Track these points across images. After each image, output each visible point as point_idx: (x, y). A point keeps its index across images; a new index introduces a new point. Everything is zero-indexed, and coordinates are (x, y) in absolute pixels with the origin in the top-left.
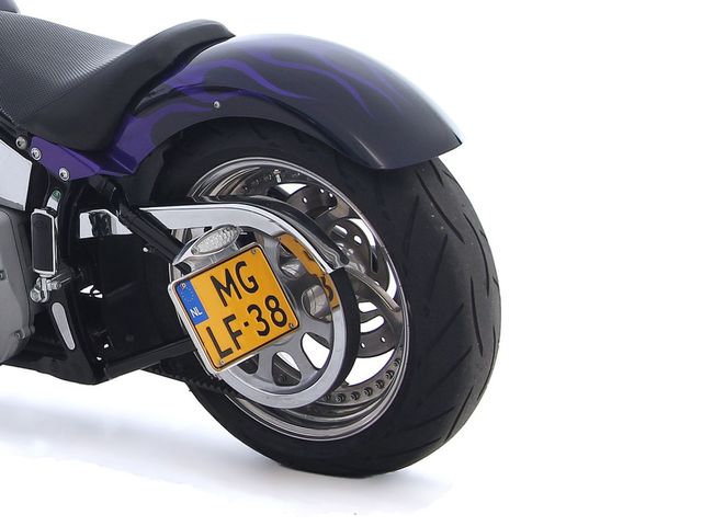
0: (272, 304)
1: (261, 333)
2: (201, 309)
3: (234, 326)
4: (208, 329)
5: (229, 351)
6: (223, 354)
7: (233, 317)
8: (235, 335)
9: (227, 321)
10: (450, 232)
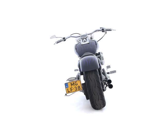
0: (79, 87)
1: (75, 90)
2: (68, 86)
3: (72, 89)
4: (68, 89)
5: (70, 92)
6: (68, 92)
7: (72, 88)
8: (71, 90)
9: (71, 88)
10: (90, 80)
